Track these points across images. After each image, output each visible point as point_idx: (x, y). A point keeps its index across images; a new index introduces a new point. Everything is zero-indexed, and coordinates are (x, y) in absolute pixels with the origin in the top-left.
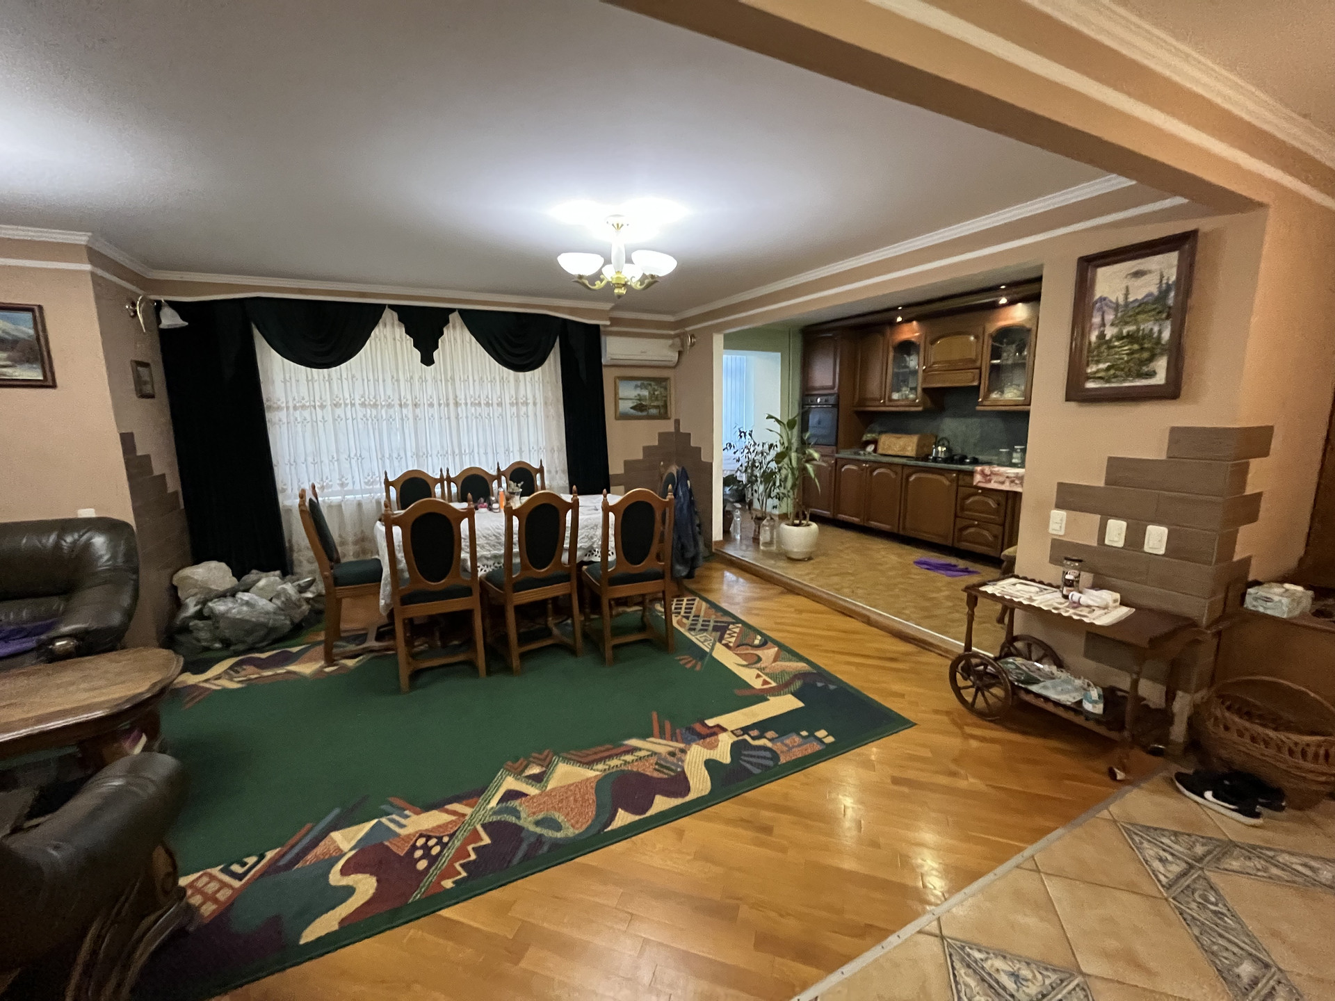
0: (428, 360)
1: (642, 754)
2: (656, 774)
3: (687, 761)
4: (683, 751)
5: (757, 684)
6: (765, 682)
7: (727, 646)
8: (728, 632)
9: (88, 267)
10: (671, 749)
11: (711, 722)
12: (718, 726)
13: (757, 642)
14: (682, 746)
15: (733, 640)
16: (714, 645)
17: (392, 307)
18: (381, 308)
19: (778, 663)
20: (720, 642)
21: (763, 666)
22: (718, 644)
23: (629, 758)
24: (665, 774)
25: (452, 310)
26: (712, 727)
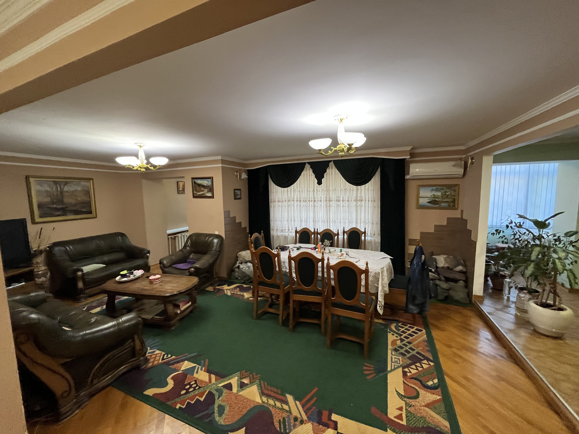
0: (320, 183)
1: (285, 407)
2: (277, 425)
3: (296, 429)
4: (302, 422)
5: (392, 413)
6: (400, 417)
7: (405, 374)
8: (418, 364)
9: (221, 165)
10: (299, 416)
11: (334, 417)
12: (336, 423)
13: (430, 383)
14: (305, 417)
15: (414, 372)
16: (398, 367)
17: (308, 163)
18: (305, 164)
19: (427, 409)
20: (403, 369)
21: (413, 403)
22: (401, 369)
23: (278, 404)
24: (280, 427)
25: (331, 161)
26: (332, 420)
